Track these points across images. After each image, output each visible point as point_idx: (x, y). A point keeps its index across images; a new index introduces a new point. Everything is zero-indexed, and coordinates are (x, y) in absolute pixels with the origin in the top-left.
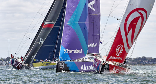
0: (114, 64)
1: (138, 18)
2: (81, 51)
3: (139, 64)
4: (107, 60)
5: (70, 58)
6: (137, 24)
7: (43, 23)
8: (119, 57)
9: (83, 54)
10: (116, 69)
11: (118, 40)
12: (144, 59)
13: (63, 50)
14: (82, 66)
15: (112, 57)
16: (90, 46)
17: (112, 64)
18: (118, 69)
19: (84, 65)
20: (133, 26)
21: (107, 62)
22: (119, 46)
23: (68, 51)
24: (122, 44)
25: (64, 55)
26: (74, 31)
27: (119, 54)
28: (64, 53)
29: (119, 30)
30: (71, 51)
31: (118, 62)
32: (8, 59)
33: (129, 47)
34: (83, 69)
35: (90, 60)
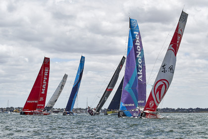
1: (162, 85)
2: (134, 105)
3: (164, 112)
5: (127, 109)
7: (107, 88)
8: (152, 108)
9: (135, 107)
10: (151, 115)
12: (167, 109)
13: (122, 104)
15: (147, 108)
16: (139, 102)
17: (148, 112)
19: (135, 113)
20: (159, 90)
21: (144, 111)
22: (151, 102)
23: (125, 105)
24: (153, 100)
25: (123, 107)
26: (129, 93)
29: (151, 93)
30: (127, 105)
31: (152, 111)
32: (87, 109)
33: (158, 103)
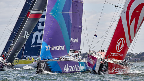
0: (114, 62)
2: (64, 48)
4: (106, 58)
5: (52, 57)
6: (141, 12)
8: (119, 53)
10: (116, 68)
11: (119, 33)
13: (45, 47)
14: (65, 66)
15: (111, 54)
17: (111, 62)
18: (118, 69)
19: (68, 65)
21: (106, 60)
22: (121, 40)
23: (50, 47)
24: (124, 37)
27: (120, 50)
28: (46, 50)
30: (53, 48)
31: (119, 59)
34: (66, 69)
35: (74, 59)
